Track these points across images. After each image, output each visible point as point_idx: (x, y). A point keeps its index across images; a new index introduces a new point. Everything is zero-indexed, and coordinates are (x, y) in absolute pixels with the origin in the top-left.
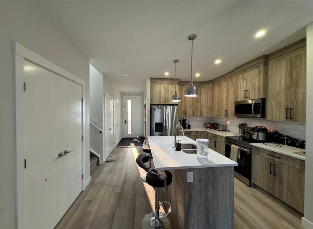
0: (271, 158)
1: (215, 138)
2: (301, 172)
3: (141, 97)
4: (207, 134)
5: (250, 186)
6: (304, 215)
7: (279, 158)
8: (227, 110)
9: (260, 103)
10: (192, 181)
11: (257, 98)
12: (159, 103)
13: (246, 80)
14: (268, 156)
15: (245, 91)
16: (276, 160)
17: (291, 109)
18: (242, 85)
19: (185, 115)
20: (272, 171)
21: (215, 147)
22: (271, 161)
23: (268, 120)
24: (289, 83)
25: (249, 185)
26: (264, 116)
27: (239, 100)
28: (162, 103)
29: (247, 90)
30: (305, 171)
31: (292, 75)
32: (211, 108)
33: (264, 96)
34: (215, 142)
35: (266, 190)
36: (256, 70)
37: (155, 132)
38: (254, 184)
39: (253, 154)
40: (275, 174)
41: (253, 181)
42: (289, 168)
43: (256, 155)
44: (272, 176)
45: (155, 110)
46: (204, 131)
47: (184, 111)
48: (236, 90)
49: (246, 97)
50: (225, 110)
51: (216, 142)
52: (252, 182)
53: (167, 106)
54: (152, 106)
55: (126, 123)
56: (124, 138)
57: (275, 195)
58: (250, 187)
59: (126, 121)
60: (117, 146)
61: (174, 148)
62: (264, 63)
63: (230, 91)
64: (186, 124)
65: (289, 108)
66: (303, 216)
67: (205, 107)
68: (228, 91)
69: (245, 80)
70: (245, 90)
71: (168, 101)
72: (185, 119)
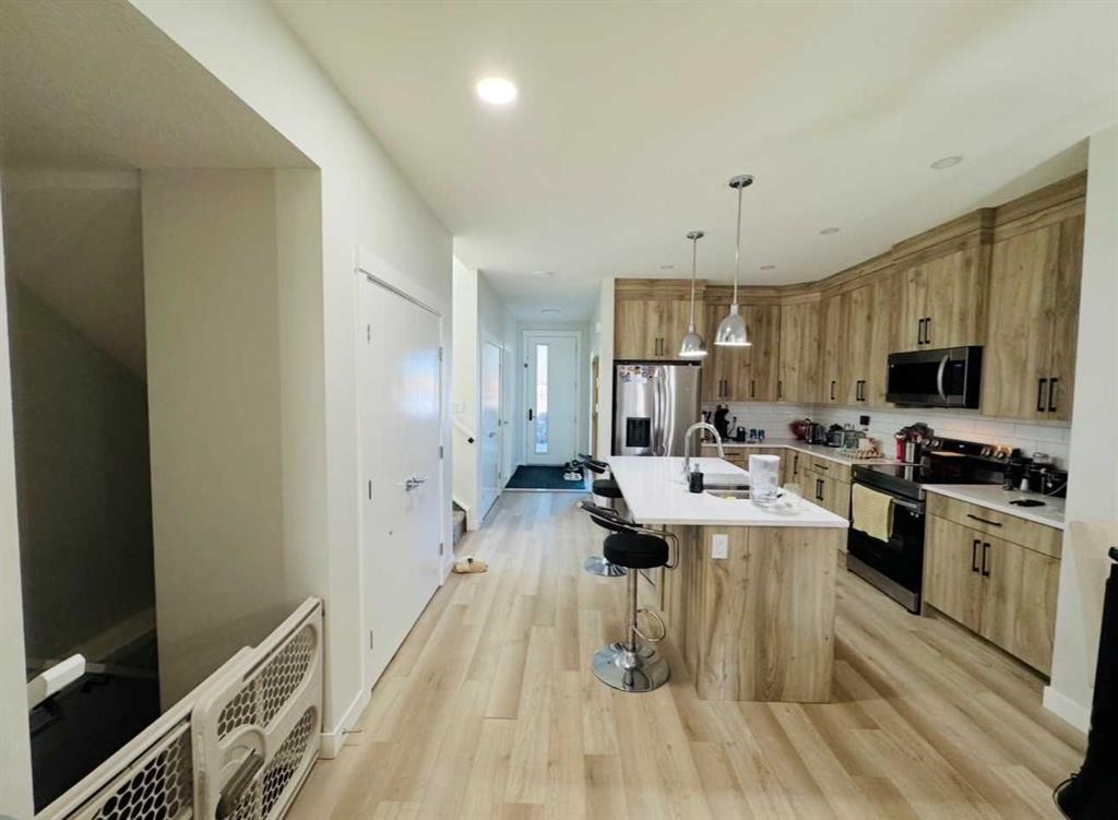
0: (978, 525)
1: (820, 470)
2: (1054, 562)
3: (579, 334)
4: (796, 458)
5: (917, 613)
6: (1052, 682)
7: (999, 525)
8: (864, 382)
9: (963, 362)
10: (724, 555)
11: (954, 344)
12: (640, 358)
13: (926, 285)
14: (970, 522)
15: (921, 321)
16: (992, 530)
17: (1054, 380)
18: (912, 303)
19: (723, 393)
20: (979, 565)
21: (820, 498)
22: (978, 536)
23: (986, 412)
24: (1051, 302)
25: (912, 609)
26: (973, 402)
27: (903, 351)
28: (650, 356)
29: (928, 319)
30: (1060, 559)
31: (1061, 276)
32: (816, 373)
33: (977, 339)
34: (820, 482)
35: (960, 621)
36: (959, 254)
37: (628, 445)
38: (929, 605)
39: (929, 517)
40: (986, 574)
41: (926, 597)
42: (1023, 551)
43: (938, 519)
44: (978, 576)
45: (626, 378)
46: (786, 449)
47: (721, 382)
48: (895, 316)
49: (922, 339)
50: (859, 382)
51: (822, 482)
52: (922, 601)
53: (665, 367)
54: (619, 367)
55: (531, 419)
56: (524, 464)
57: (982, 634)
58: (916, 617)
59: (531, 411)
60: (507, 487)
61: (682, 483)
62: (982, 234)
63: (876, 319)
64: (728, 423)
65: (1048, 377)
66: (1049, 684)
67: (794, 369)
68: (869, 318)
69: (924, 285)
70: (921, 317)
71: (668, 351)
72: (723, 407)
